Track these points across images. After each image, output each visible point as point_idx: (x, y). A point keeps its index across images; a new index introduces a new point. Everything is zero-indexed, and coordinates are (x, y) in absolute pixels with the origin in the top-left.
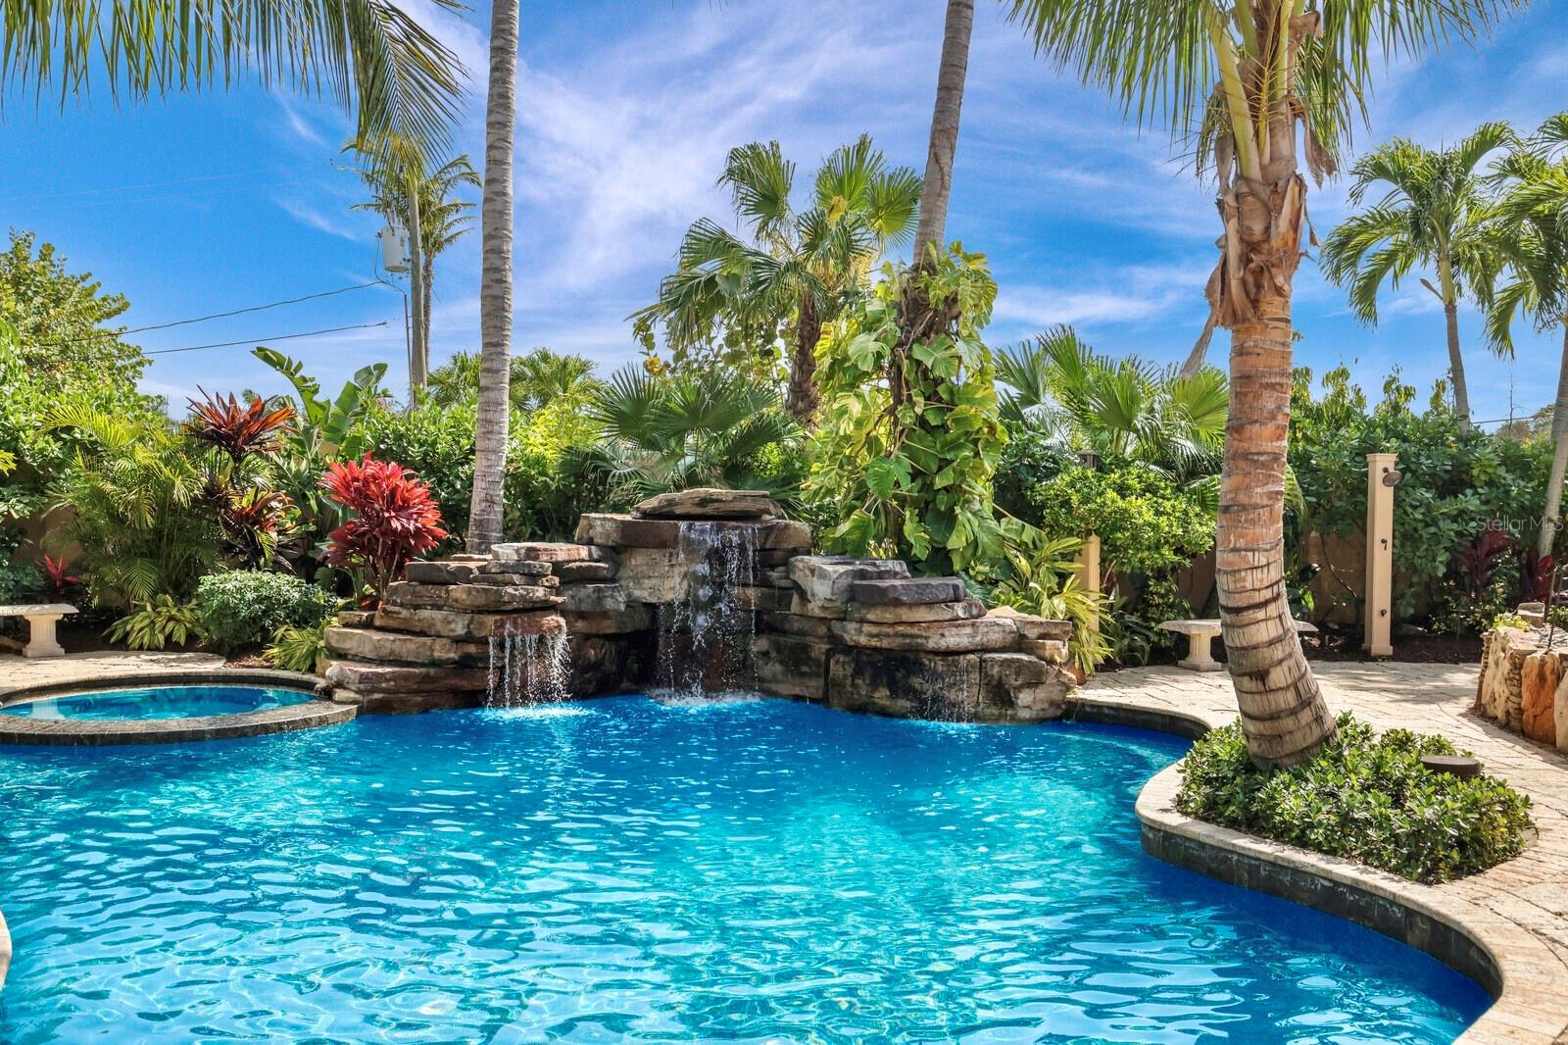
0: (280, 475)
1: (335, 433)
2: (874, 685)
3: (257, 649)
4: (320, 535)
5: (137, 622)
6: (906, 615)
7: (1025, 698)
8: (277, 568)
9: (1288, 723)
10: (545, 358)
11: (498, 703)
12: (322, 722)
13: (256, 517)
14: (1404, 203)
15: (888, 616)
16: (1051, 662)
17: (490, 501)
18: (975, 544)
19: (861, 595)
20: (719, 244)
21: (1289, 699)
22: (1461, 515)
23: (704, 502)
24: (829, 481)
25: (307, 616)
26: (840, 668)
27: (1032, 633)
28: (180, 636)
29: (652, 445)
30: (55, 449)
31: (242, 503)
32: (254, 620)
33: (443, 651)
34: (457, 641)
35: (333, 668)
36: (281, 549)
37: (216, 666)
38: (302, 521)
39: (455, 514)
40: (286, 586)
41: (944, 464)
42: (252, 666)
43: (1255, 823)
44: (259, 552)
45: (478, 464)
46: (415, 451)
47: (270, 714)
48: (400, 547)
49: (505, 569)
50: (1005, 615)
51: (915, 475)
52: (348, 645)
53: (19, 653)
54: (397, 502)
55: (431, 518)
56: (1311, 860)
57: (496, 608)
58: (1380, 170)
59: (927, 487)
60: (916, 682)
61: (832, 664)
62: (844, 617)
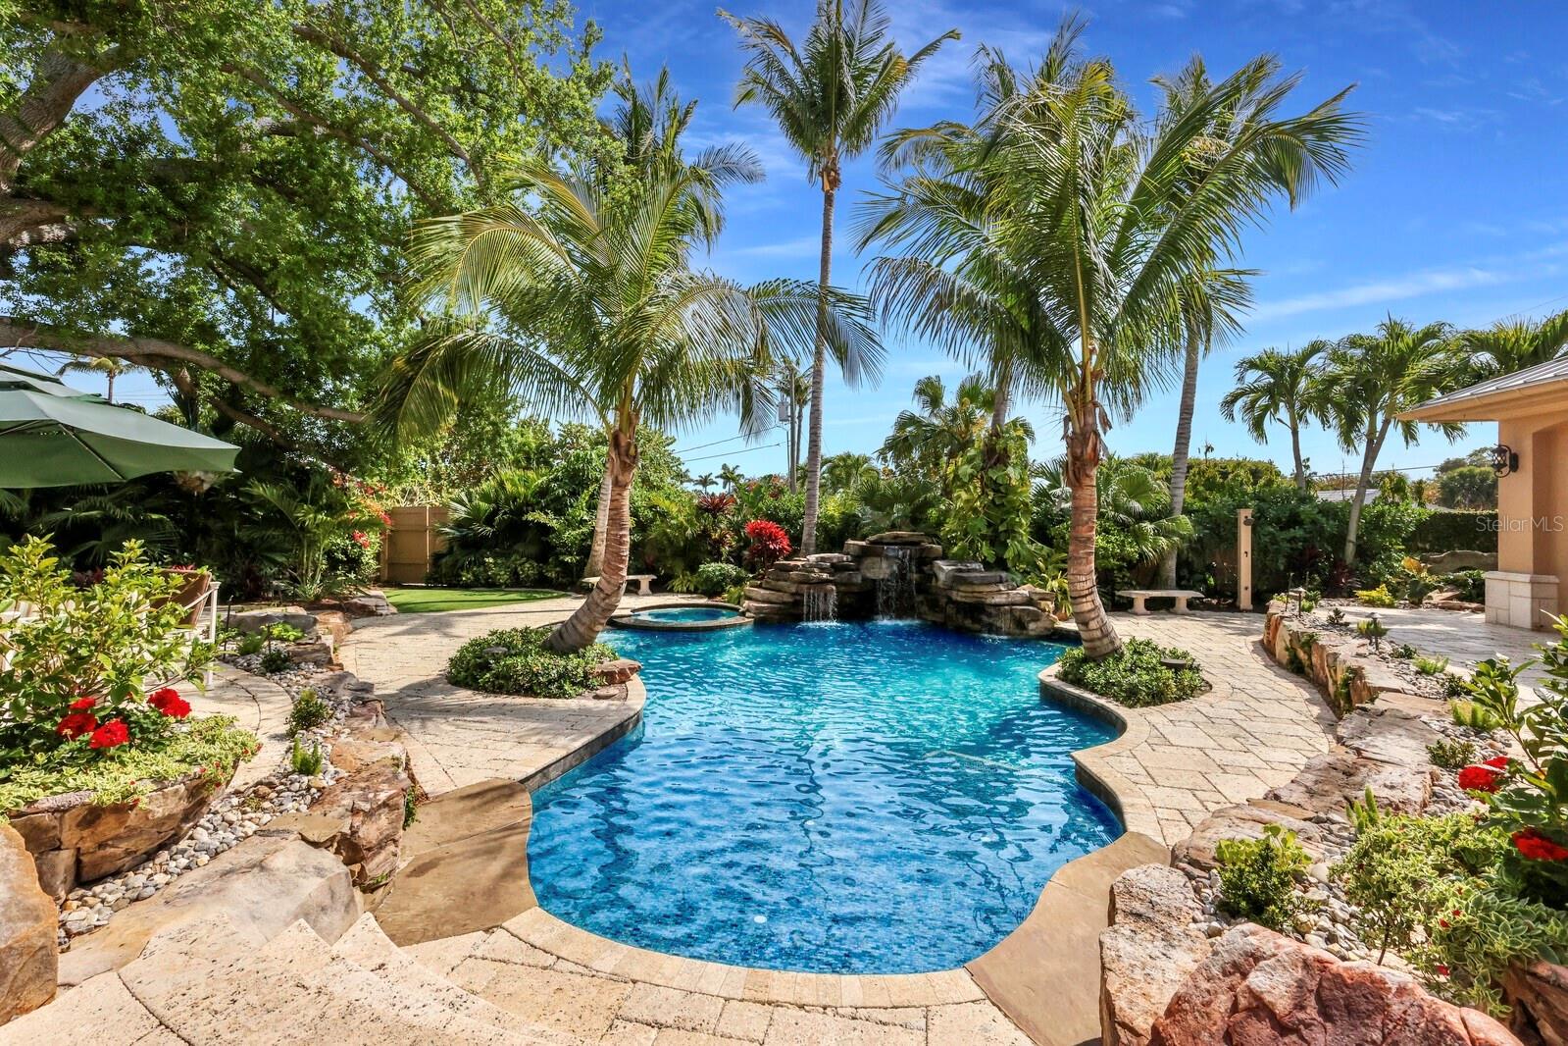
0: (730, 522)
1: (752, 505)
3: (719, 594)
4: (744, 548)
5: (676, 582)
6: (977, 589)
7: (1032, 626)
8: (728, 562)
9: (1098, 643)
10: (849, 456)
11: (808, 620)
12: (741, 625)
13: (721, 541)
14: (1268, 379)
15: (969, 589)
16: (1044, 610)
17: (810, 535)
18: (1019, 555)
19: (957, 580)
20: (912, 420)
21: (1098, 634)
22: (1293, 540)
23: (896, 537)
24: (954, 527)
25: (738, 581)
26: (950, 609)
27: (1035, 597)
28: (692, 588)
29: (879, 509)
30: (650, 515)
31: (715, 536)
32: (719, 582)
33: (787, 598)
34: (793, 594)
35: (746, 603)
36: (730, 553)
37: (704, 601)
38: (738, 541)
39: (796, 540)
40: (731, 569)
41: (1003, 521)
42: (717, 601)
43: (1079, 682)
44: (721, 555)
45: (806, 520)
46: (781, 514)
47: (723, 621)
48: (773, 555)
49: (811, 566)
50: (1025, 590)
51: (989, 525)
52: (752, 595)
53: (636, 593)
54: (773, 538)
55: (786, 543)
56: (1092, 697)
57: (807, 581)
58: (1252, 365)
59: (996, 531)
60: (983, 618)
61: (948, 608)
62: (952, 588)
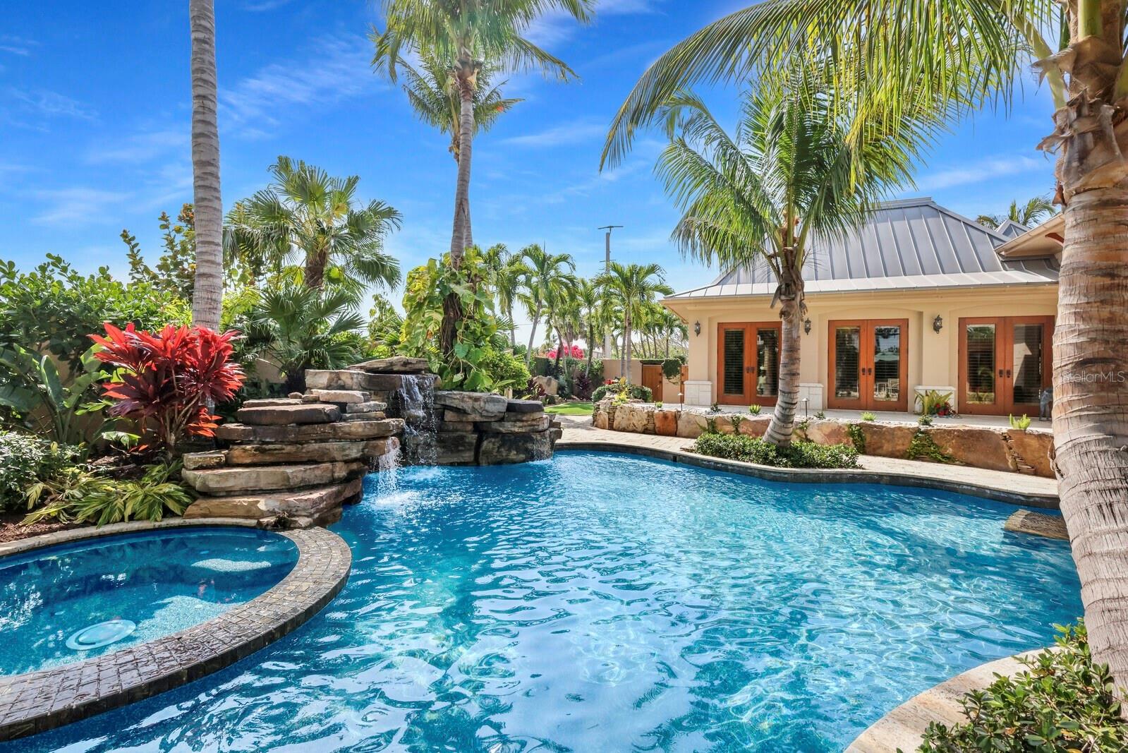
2: (509, 450)
23: (405, 364)
26: (491, 444)
33: (341, 471)
34: (350, 462)
57: (383, 435)
60: (529, 446)
61: (485, 443)
62: (502, 420)
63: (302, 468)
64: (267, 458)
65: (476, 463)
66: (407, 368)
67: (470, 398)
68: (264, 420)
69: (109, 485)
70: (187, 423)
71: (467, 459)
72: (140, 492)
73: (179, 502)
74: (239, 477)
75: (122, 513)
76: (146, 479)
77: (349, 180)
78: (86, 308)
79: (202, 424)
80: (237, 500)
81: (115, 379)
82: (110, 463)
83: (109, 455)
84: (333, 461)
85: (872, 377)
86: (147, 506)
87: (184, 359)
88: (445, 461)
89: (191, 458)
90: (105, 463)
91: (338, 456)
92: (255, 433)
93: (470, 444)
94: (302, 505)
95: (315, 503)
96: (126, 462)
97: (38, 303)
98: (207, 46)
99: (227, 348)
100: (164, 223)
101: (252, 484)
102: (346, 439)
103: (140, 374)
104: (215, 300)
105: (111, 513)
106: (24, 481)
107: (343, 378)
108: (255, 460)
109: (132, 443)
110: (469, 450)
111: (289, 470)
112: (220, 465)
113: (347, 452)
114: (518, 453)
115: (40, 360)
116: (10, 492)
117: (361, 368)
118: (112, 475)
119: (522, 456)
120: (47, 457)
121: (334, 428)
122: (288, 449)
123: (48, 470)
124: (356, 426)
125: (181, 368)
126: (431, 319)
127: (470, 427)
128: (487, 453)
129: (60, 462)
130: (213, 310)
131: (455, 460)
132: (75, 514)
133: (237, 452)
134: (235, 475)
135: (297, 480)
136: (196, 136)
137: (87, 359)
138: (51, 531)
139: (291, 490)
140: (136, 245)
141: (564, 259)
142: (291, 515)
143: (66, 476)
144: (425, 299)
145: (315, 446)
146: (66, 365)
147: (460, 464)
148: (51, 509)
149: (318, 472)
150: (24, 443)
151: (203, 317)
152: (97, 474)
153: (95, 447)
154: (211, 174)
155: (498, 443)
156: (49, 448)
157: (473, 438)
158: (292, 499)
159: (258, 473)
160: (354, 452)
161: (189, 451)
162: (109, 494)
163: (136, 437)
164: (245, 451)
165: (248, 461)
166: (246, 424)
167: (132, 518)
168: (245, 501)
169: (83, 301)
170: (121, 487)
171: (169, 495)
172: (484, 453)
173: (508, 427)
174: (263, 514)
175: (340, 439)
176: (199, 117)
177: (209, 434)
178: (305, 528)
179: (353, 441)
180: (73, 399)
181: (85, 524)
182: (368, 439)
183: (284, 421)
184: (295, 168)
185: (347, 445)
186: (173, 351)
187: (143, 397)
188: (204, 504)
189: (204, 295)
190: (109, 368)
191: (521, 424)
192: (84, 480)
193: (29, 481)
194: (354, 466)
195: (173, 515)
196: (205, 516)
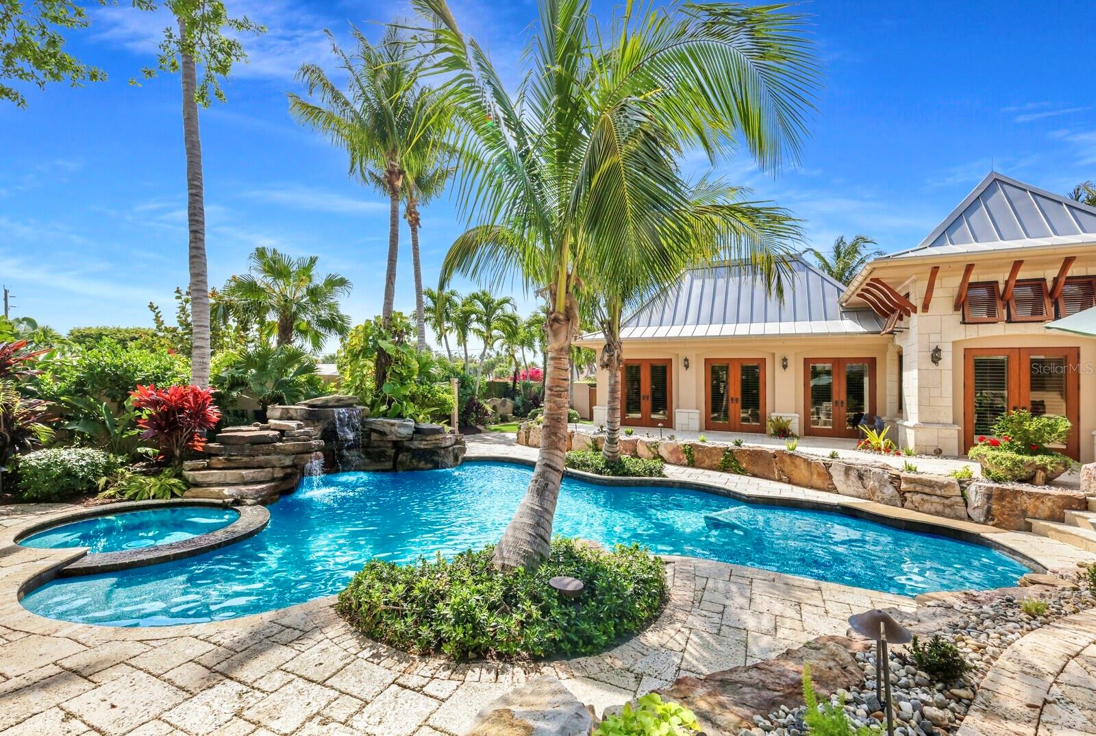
2: (419, 461)
26: (405, 457)
27: (458, 439)
33: (278, 473)
34: (283, 468)
35: (228, 491)
57: (308, 451)
60: (436, 458)
61: (400, 456)
62: (411, 439)
63: (252, 471)
64: (233, 465)
65: (394, 469)
66: (340, 404)
67: (389, 423)
68: (231, 441)
69: (141, 479)
70: (187, 442)
71: (387, 467)
72: (158, 483)
73: (180, 489)
74: (215, 475)
75: (148, 494)
76: (162, 476)
77: (311, 259)
78: (126, 371)
79: (196, 443)
80: (212, 489)
81: (144, 417)
82: (142, 466)
83: (143, 462)
84: (273, 467)
85: (739, 404)
86: (162, 490)
87: (183, 405)
88: (371, 468)
89: (187, 464)
90: (139, 466)
91: (277, 464)
92: (225, 449)
93: (390, 456)
94: (250, 492)
95: (257, 491)
96: (153, 466)
97: (99, 369)
98: (198, 198)
99: (208, 398)
100: (179, 295)
101: (222, 480)
102: (282, 454)
103: (157, 413)
104: (205, 363)
105: (143, 495)
106: (97, 476)
107: (291, 411)
108: (225, 466)
109: (155, 455)
110: (390, 461)
111: (244, 472)
112: (204, 468)
113: (283, 462)
114: (426, 463)
115: (101, 405)
116: (89, 481)
117: (305, 404)
118: (144, 474)
119: (430, 466)
120: (107, 463)
121: (274, 446)
122: (245, 459)
123: (109, 469)
124: (289, 445)
125: (181, 410)
126: (364, 366)
127: (390, 445)
128: (402, 463)
129: (114, 465)
130: (203, 369)
131: (379, 468)
132: (124, 494)
133: (214, 460)
134: (212, 475)
135: (248, 478)
136: (192, 257)
137: (128, 404)
138: (112, 502)
139: (246, 484)
140: (159, 312)
141: (507, 301)
142: (242, 498)
143: (118, 473)
144: (360, 351)
145: (262, 458)
146: (115, 405)
147: (384, 471)
148: (111, 491)
149: (263, 474)
150: (96, 454)
151: (197, 374)
152: (134, 473)
153: (134, 455)
154: (202, 281)
155: (409, 455)
156: (108, 457)
157: (391, 452)
158: (243, 488)
159: (225, 474)
160: (288, 461)
161: (187, 460)
162: (141, 484)
163: (157, 451)
164: (219, 460)
165: (220, 466)
166: (222, 444)
167: (154, 497)
168: (216, 489)
169: (125, 366)
170: (148, 480)
171: (174, 485)
172: (400, 463)
173: (416, 444)
174: (226, 497)
175: (278, 454)
176: (193, 245)
177: (200, 449)
178: (250, 505)
179: (287, 455)
180: (120, 428)
181: (129, 500)
182: (298, 453)
183: (242, 442)
184: (269, 255)
185: (282, 457)
186: (175, 401)
187: (159, 427)
188: (194, 491)
189: (199, 360)
190: (141, 410)
191: (426, 443)
192: (128, 476)
193: (99, 476)
194: (289, 470)
195: (177, 496)
196: (194, 497)
